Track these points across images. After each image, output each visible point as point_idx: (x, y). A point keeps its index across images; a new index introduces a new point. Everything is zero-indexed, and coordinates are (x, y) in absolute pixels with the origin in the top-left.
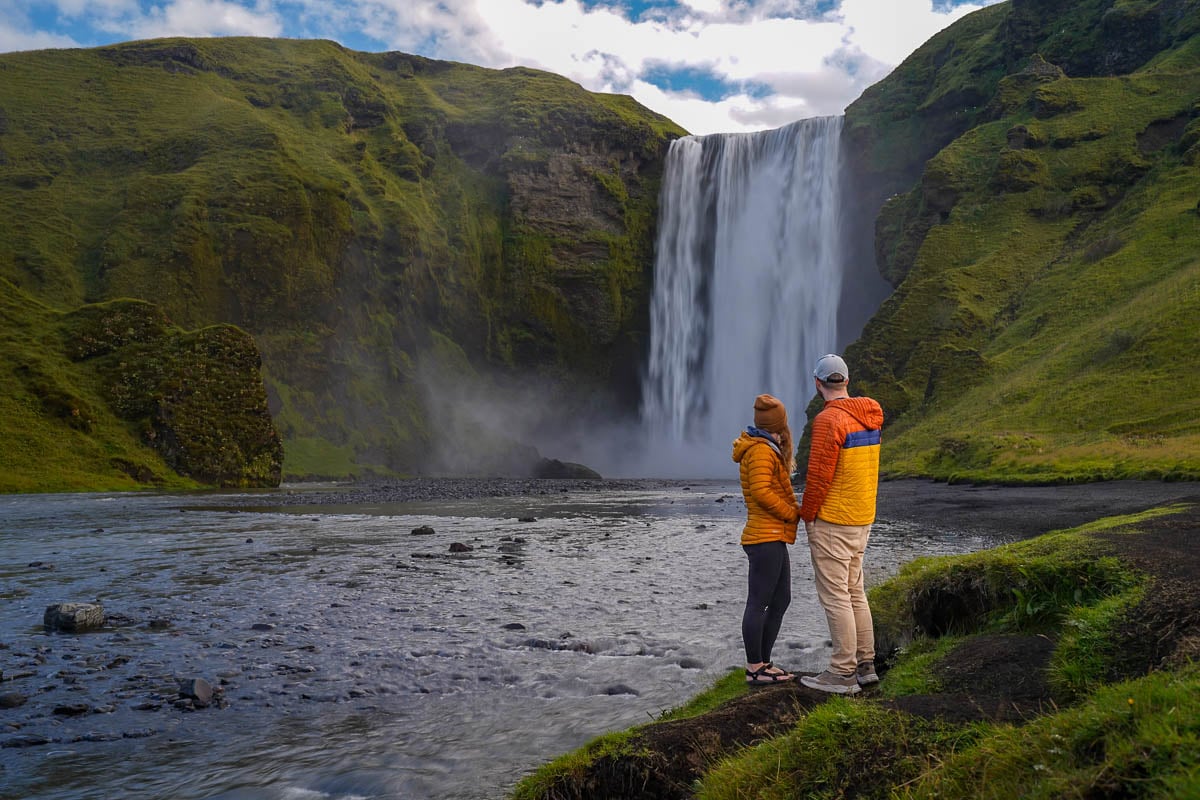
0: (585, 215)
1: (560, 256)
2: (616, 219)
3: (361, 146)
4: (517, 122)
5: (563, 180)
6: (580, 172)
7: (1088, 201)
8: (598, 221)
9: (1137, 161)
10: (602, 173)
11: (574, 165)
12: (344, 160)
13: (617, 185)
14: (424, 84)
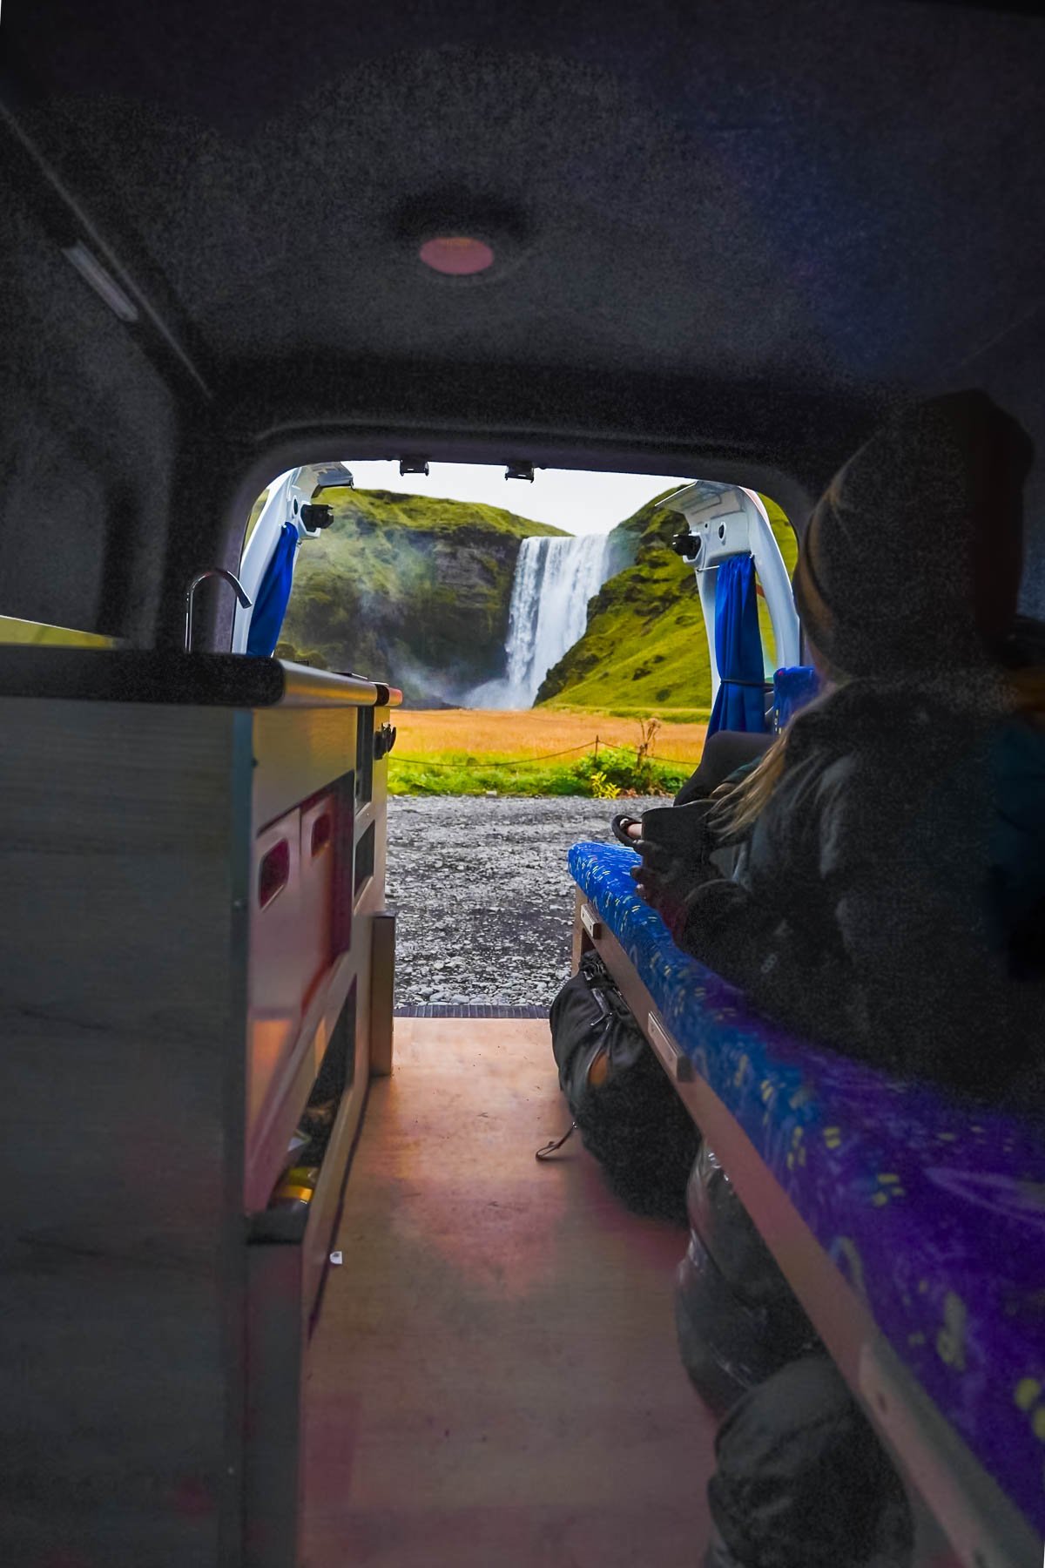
0: (475, 580)
1: (461, 601)
2: (492, 582)
3: (363, 549)
4: (441, 532)
5: (464, 562)
6: (473, 557)
7: (656, 608)
8: (481, 582)
9: (677, 594)
10: (485, 558)
11: (470, 555)
12: (355, 556)
13: (493, 564)
14: (396, 508)
